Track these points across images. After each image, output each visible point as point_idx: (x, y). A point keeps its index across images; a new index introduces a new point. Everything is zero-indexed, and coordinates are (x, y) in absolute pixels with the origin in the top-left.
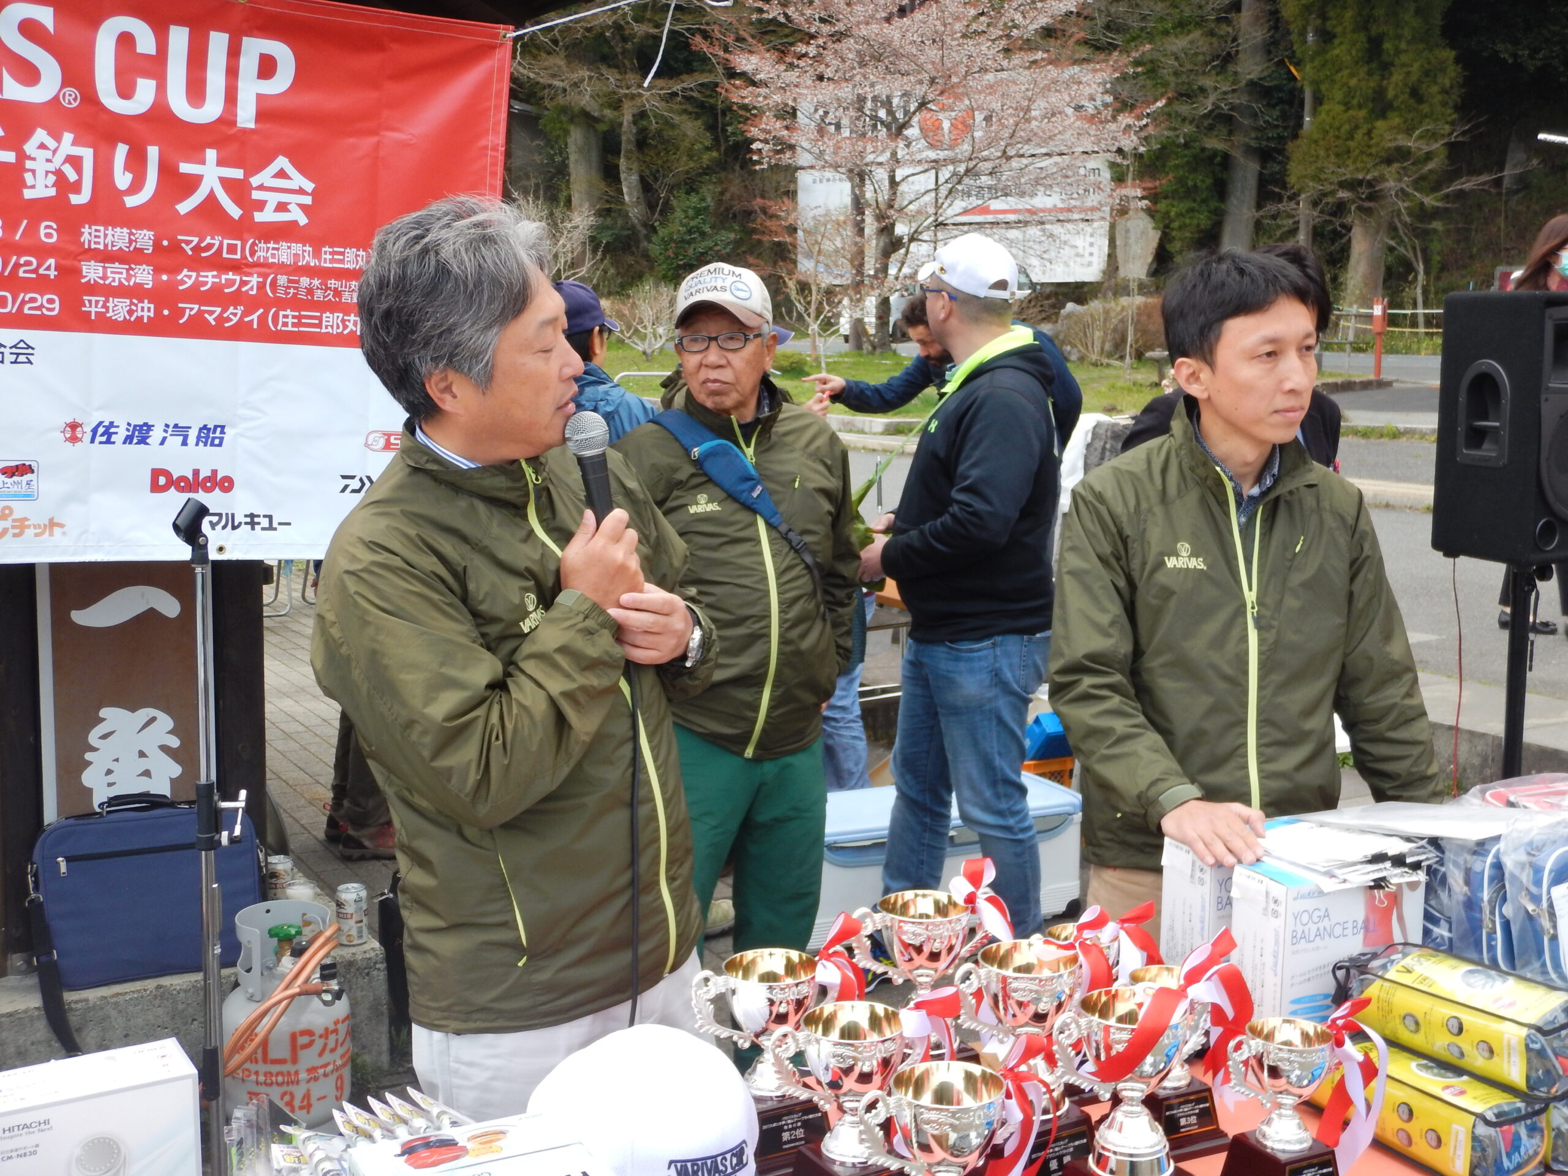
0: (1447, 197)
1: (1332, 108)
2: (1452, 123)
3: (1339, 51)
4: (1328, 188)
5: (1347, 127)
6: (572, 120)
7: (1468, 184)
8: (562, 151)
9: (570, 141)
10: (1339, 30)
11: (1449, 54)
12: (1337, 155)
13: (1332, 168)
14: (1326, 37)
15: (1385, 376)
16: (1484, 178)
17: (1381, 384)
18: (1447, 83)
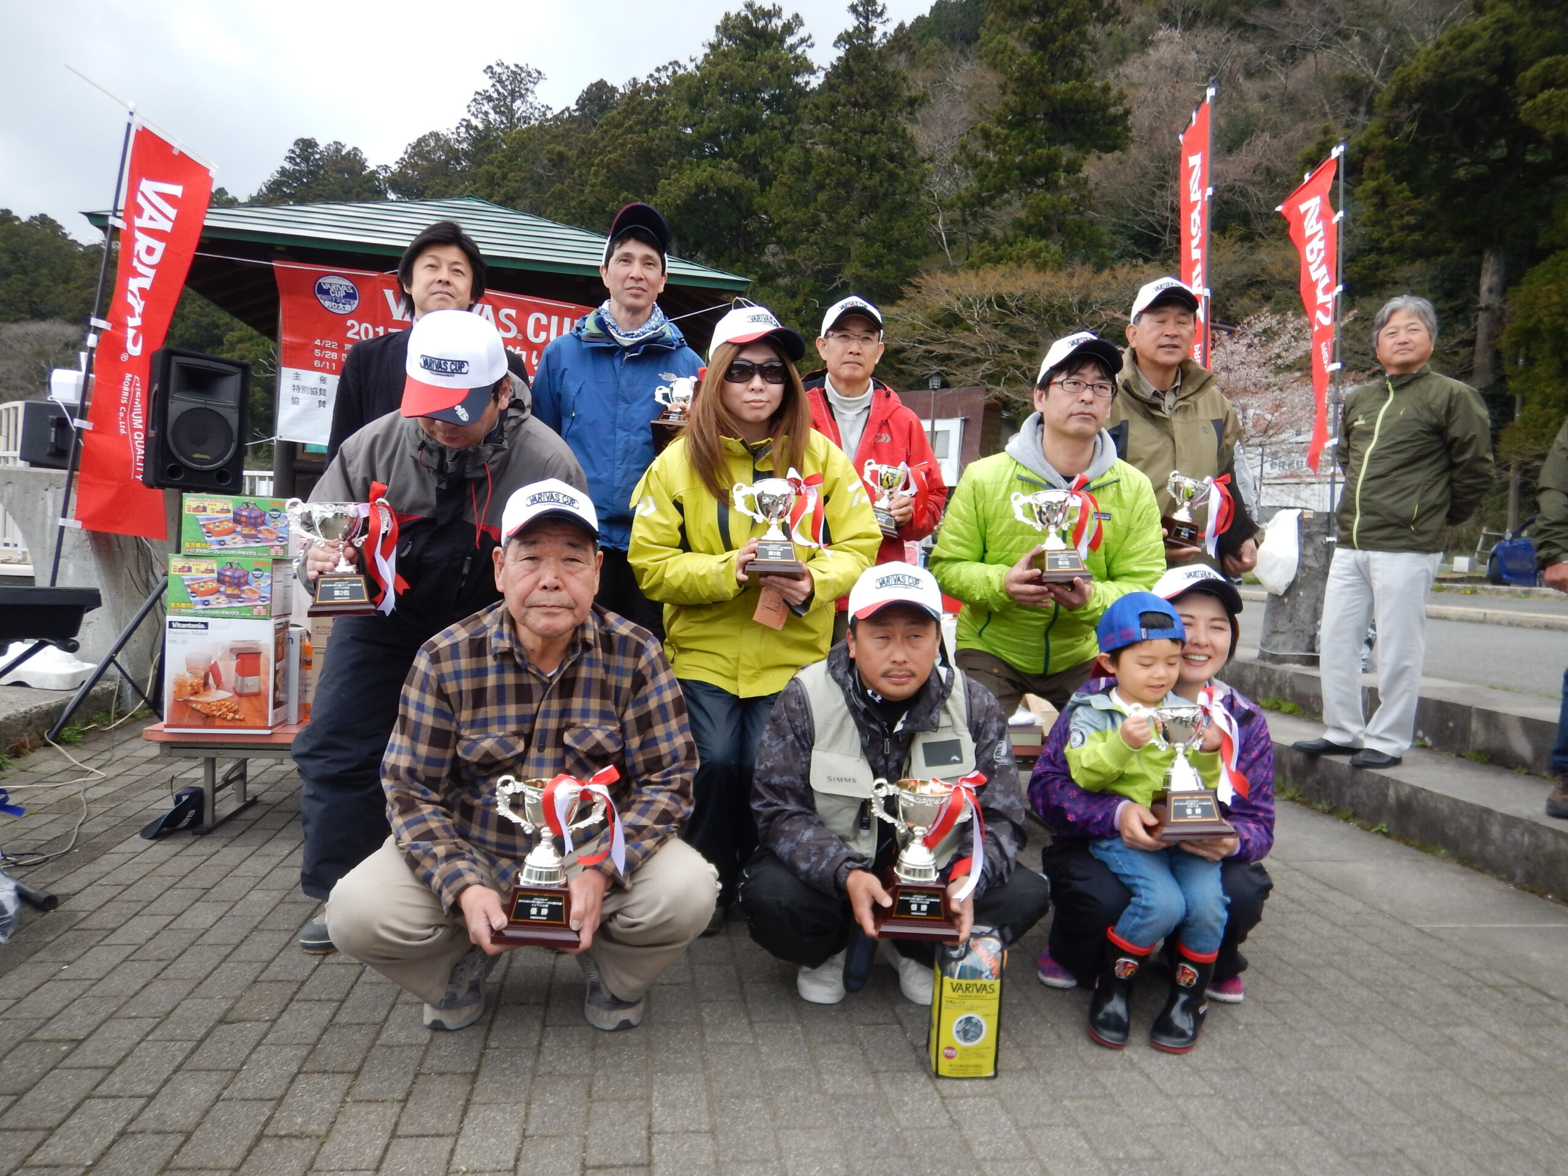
1: (1534, 407)
3: (1539, 370)
4: (1527, 459)
5: (1542, 420)
10: (1539, 356)
12: (1536, 438)
13: (1529, 446)
14: (1530, 361)
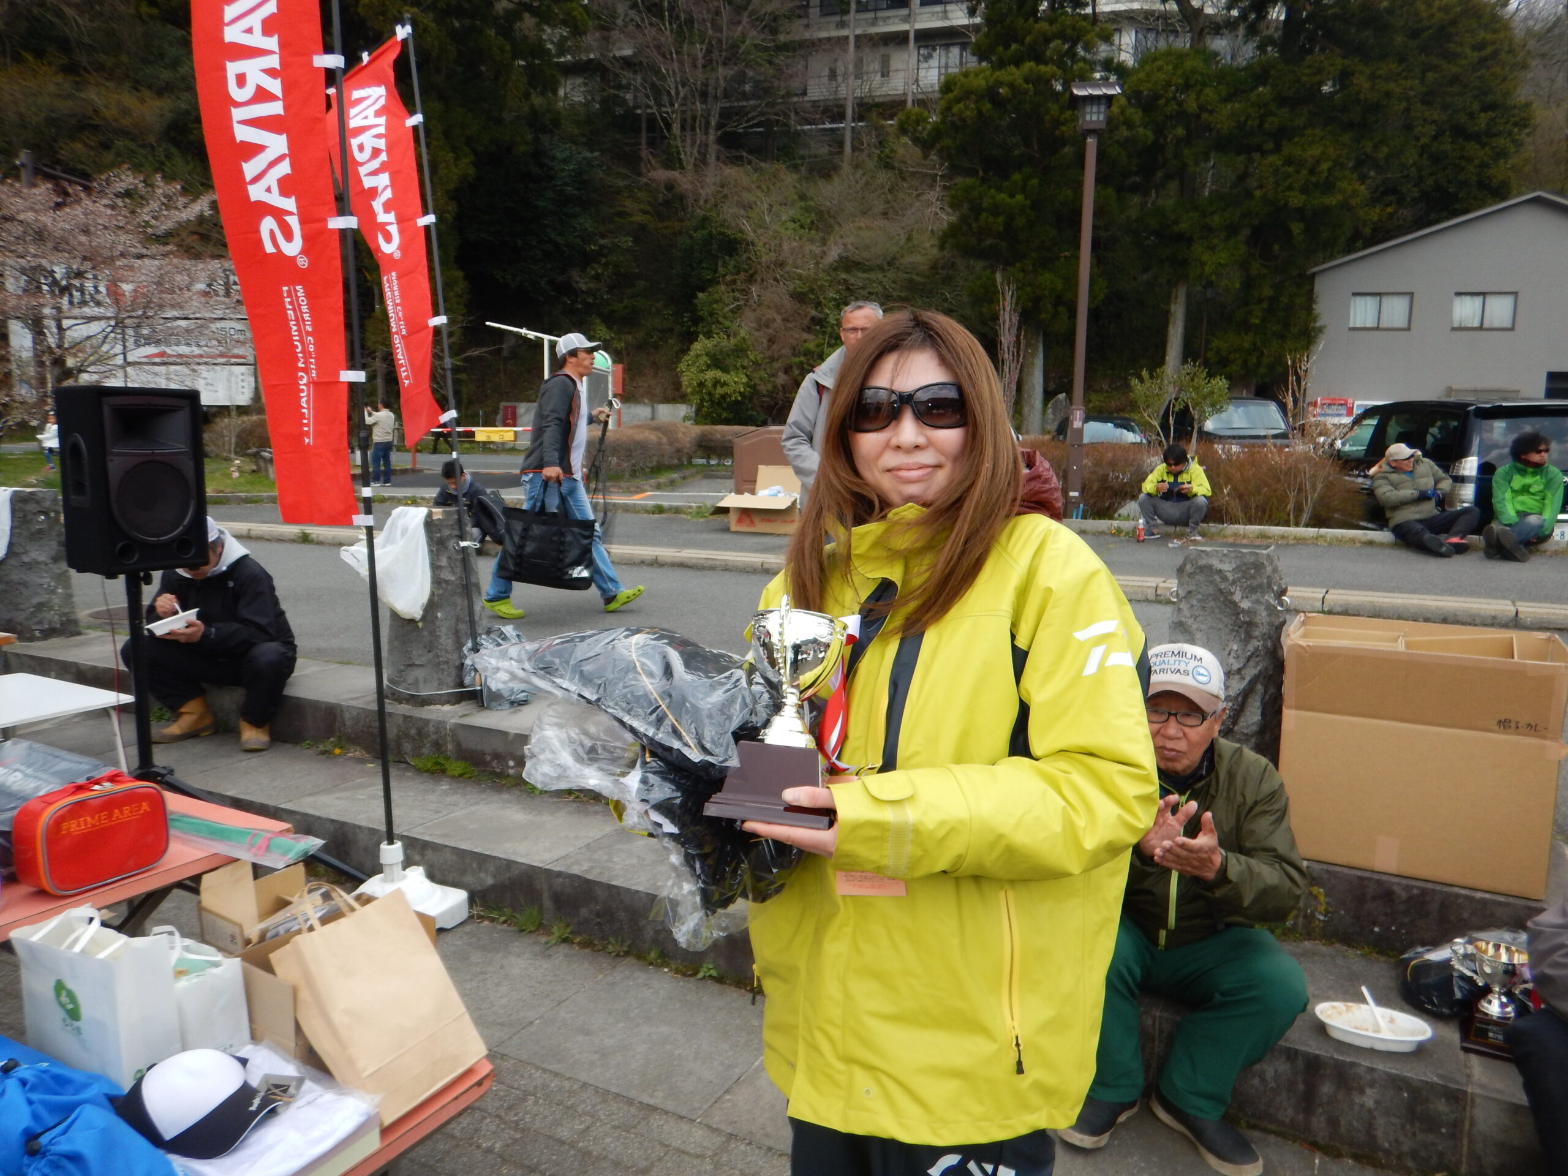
0: (465, 360)
2: (463, 315)
7: (474, 353)
11: (459, 274)
15: (418, 467)
16: (484, 349)
17: (414, 471)
18: (459, 291)
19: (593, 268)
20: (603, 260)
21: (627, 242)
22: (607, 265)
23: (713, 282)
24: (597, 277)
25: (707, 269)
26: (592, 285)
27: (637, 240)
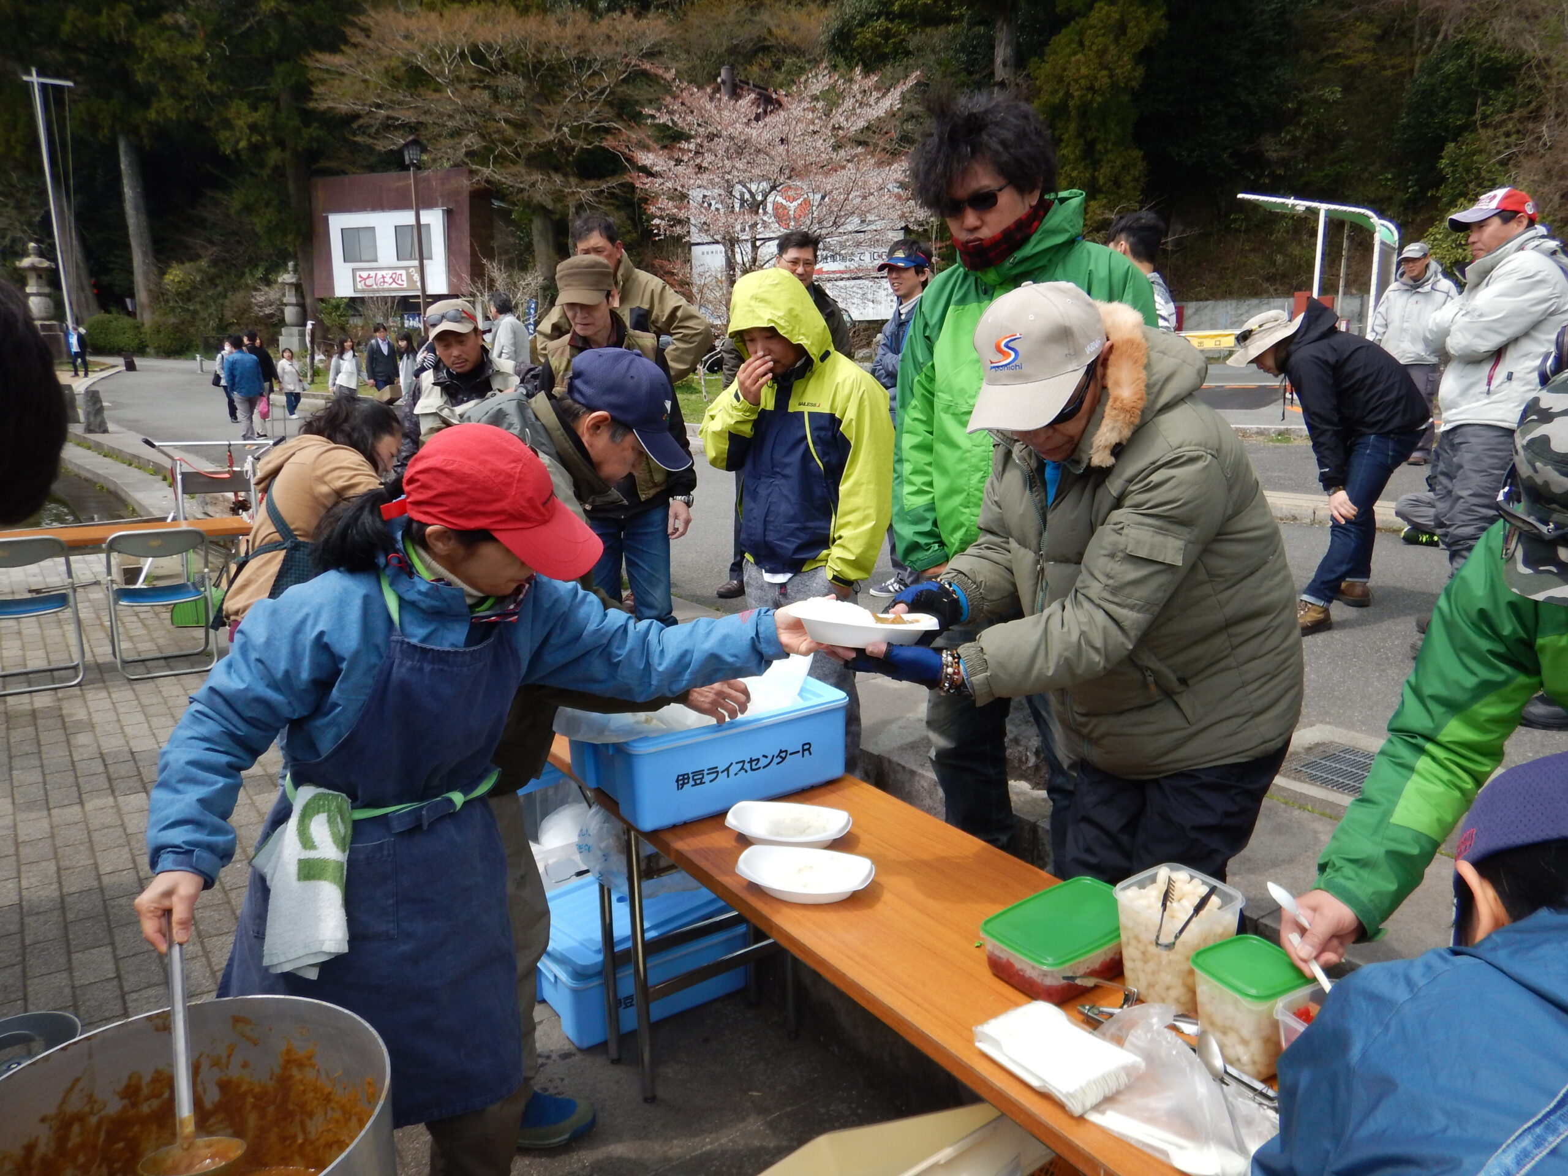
2: (1141, 202)
6: (534, 213)
8: (529, 234)
9: (534, 227)
10: (1065, 137)
19: (1288, 132)
20: (1304, 120)
21: (1333, 93)
22: (1305, 127)
23: (1470, 127)
24: (1294, 142)
25: (1458, 111)
26: (1285, 154)
27: (1347, 89)
